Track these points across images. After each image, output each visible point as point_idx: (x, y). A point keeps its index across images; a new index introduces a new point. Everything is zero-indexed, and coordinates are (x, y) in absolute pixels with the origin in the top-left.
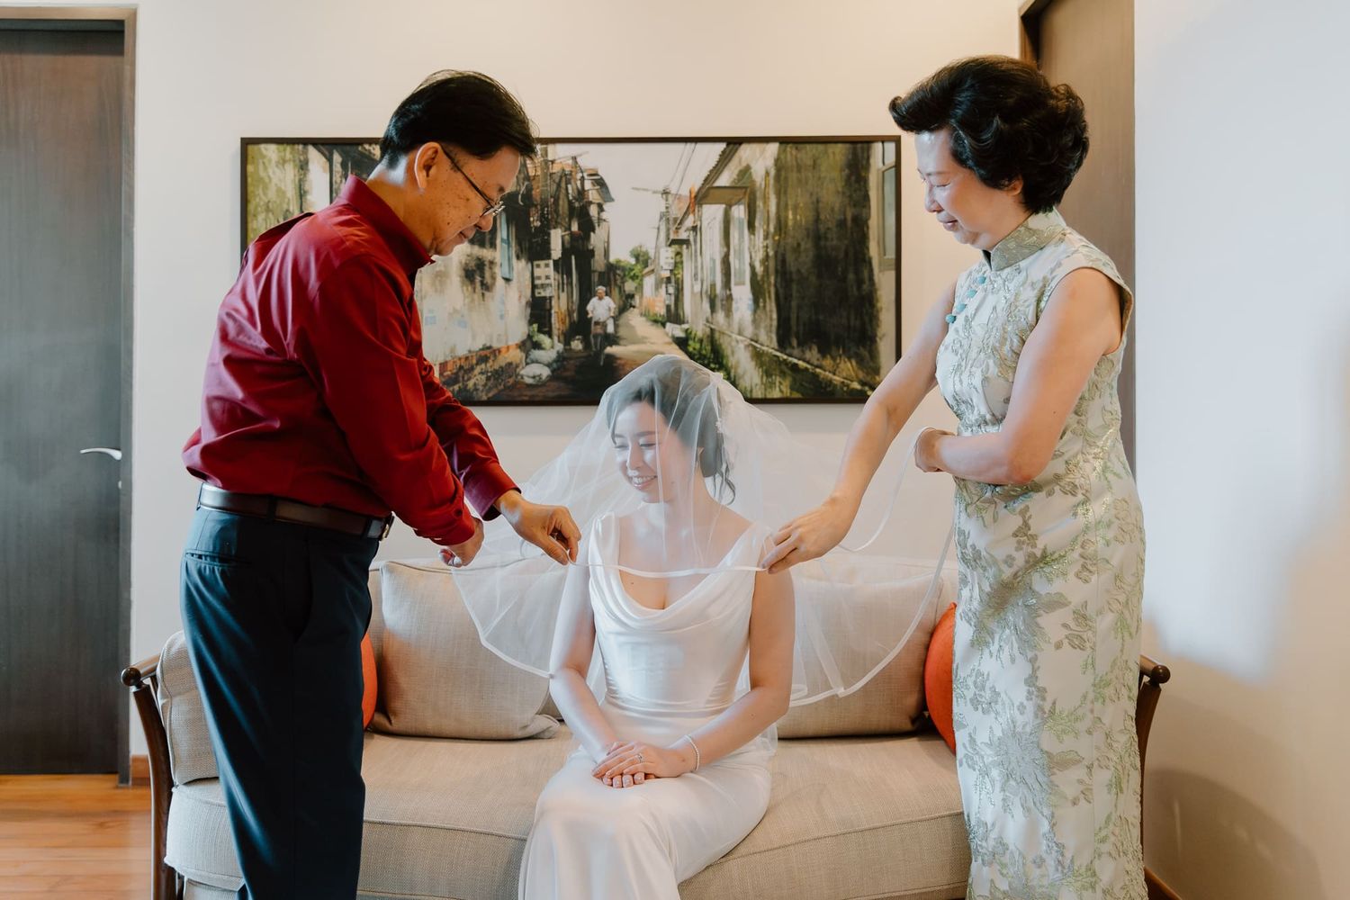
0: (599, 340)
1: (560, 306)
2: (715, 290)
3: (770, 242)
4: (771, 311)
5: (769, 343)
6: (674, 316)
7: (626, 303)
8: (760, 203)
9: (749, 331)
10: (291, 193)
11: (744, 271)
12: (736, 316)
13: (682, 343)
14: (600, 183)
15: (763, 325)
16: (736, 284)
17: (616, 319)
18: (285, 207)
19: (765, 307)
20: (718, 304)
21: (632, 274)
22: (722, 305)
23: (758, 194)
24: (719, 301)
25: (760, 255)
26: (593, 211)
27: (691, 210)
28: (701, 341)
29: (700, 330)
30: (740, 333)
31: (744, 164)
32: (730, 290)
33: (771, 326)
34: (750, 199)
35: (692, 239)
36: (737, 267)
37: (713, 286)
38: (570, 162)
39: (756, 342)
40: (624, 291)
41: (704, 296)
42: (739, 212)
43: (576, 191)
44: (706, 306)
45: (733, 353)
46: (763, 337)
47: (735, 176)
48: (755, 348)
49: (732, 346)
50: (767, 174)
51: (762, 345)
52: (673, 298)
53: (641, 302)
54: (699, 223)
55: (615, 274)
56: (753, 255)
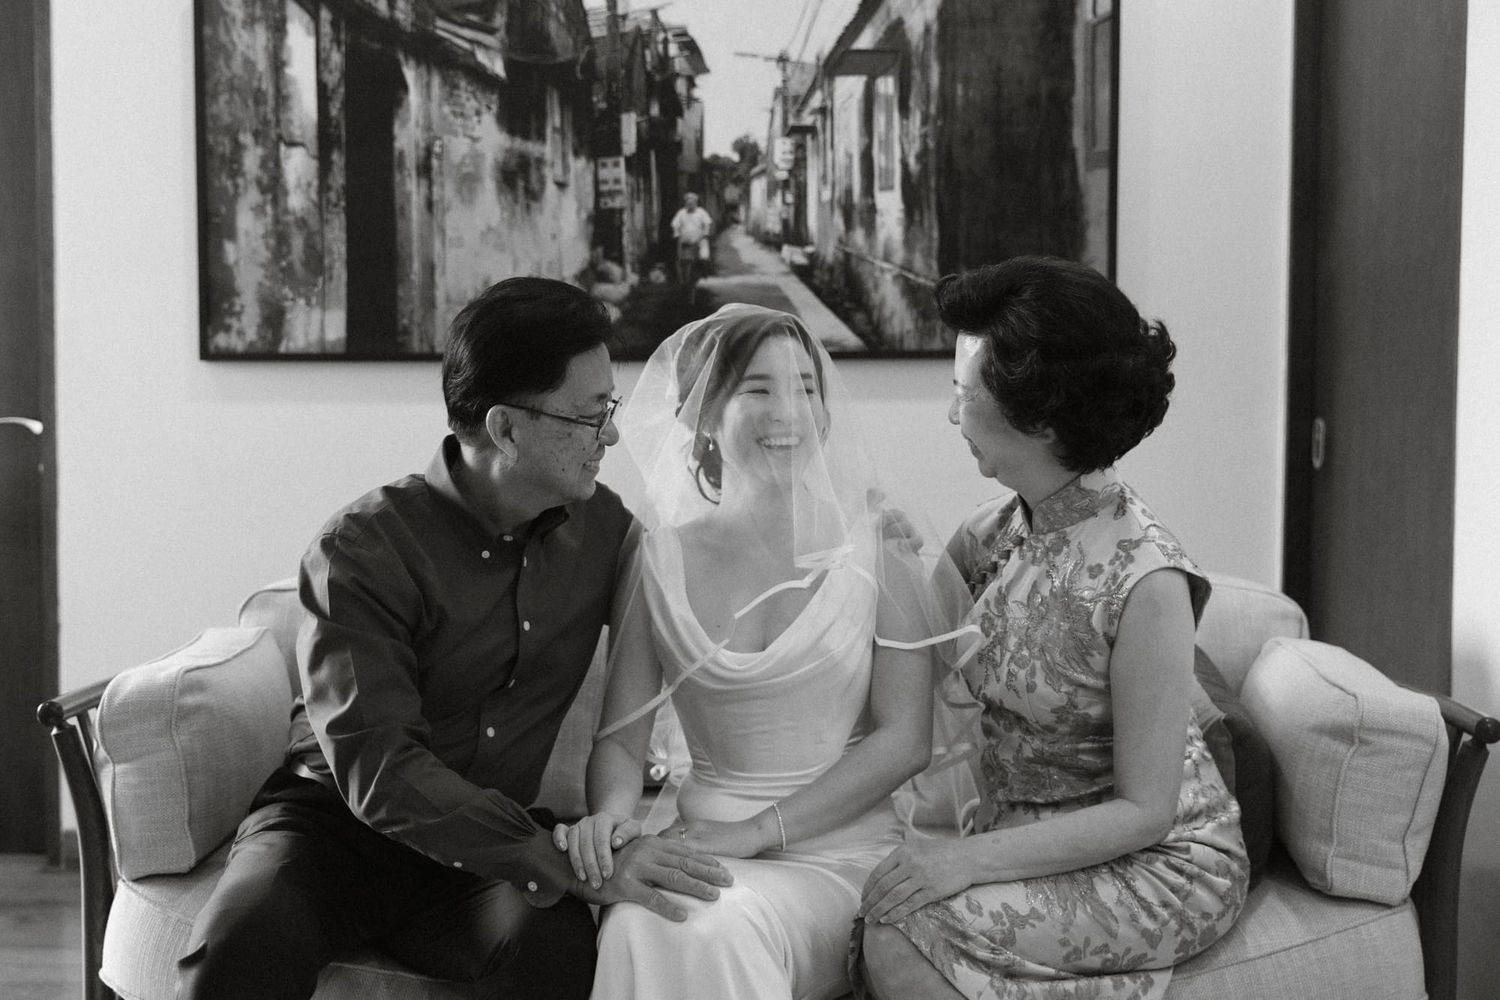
0: (689, 269)
1: (634, 223)
2: (851, 199)
3: (929, 129)
4: (931, 227)
5: (927, 272)
6: (794, 232)
7: (725, 219)
8: (916, 73)
9: (899, 255)
10: (262, 64)
11: (893, 171)
12: (881, 235)
13: (804, 273)
14: (691, 47)
15: (919, 246)
16: (882, 189)
17: (713, 239)
18: (255, 84)
19: (921, 222)
20: (856, 217)
21: (735, 175)
22: (862, 219)
23: (915, 61)
24: (858, 213)
25: (914, 149)
26: (681, 86)
27: (818, 84)
28: (831, 270)
29: (830, 252)
30: (887, 258)
31: (894, 17)
32: (872, 196)
33: (930, 248)
34: (902, 68)
35: (819, 125)
36: (883, 164)
37: (849, 192)
38: (648, 17)
39: (910, 271)
40: (724, 201)
41: (836, 206)
42: (887, 85)
43: (656, 59)
44: (838, 220)
45: (876, 286)
46: (919, 262)
47: (880, 34)
48: (907, 280)
49: (875, 277)
50: (927, 30)
51: (917, 275)
52: (792, 210)
53: (747, 217)
54: (829, 103)
55: (711, 177)
56: (906, 146)
